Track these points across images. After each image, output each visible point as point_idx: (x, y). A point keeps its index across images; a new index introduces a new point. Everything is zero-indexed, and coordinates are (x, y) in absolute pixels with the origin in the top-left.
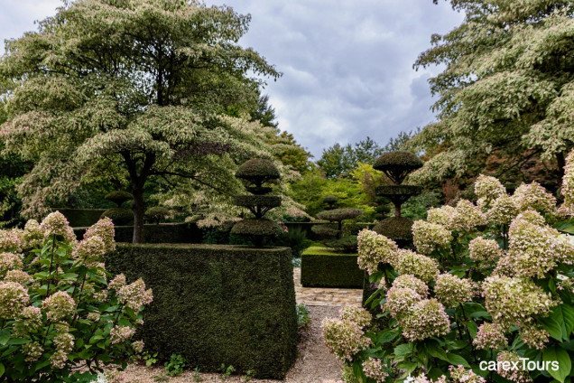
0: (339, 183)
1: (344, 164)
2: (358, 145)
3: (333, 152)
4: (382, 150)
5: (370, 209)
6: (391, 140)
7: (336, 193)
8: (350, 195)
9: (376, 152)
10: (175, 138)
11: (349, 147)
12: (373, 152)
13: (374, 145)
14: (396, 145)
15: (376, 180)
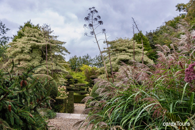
0: (78, 73)
1: (78, 64)
2: (83, 57)
3: (73, 59)
4: (92, 59)
5: (87, 83)
6: (96, 56)
7: (77, 77)
8: (81, 78)
9: (90, 60)
10: (51, 69)
11: (80, 57)
12: (89, 60)
13: (90, 57)
14: (98, 58)
15: (89, 71)
